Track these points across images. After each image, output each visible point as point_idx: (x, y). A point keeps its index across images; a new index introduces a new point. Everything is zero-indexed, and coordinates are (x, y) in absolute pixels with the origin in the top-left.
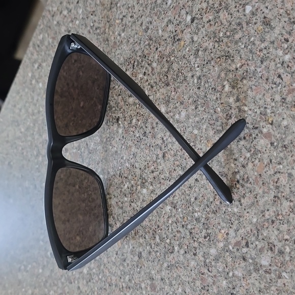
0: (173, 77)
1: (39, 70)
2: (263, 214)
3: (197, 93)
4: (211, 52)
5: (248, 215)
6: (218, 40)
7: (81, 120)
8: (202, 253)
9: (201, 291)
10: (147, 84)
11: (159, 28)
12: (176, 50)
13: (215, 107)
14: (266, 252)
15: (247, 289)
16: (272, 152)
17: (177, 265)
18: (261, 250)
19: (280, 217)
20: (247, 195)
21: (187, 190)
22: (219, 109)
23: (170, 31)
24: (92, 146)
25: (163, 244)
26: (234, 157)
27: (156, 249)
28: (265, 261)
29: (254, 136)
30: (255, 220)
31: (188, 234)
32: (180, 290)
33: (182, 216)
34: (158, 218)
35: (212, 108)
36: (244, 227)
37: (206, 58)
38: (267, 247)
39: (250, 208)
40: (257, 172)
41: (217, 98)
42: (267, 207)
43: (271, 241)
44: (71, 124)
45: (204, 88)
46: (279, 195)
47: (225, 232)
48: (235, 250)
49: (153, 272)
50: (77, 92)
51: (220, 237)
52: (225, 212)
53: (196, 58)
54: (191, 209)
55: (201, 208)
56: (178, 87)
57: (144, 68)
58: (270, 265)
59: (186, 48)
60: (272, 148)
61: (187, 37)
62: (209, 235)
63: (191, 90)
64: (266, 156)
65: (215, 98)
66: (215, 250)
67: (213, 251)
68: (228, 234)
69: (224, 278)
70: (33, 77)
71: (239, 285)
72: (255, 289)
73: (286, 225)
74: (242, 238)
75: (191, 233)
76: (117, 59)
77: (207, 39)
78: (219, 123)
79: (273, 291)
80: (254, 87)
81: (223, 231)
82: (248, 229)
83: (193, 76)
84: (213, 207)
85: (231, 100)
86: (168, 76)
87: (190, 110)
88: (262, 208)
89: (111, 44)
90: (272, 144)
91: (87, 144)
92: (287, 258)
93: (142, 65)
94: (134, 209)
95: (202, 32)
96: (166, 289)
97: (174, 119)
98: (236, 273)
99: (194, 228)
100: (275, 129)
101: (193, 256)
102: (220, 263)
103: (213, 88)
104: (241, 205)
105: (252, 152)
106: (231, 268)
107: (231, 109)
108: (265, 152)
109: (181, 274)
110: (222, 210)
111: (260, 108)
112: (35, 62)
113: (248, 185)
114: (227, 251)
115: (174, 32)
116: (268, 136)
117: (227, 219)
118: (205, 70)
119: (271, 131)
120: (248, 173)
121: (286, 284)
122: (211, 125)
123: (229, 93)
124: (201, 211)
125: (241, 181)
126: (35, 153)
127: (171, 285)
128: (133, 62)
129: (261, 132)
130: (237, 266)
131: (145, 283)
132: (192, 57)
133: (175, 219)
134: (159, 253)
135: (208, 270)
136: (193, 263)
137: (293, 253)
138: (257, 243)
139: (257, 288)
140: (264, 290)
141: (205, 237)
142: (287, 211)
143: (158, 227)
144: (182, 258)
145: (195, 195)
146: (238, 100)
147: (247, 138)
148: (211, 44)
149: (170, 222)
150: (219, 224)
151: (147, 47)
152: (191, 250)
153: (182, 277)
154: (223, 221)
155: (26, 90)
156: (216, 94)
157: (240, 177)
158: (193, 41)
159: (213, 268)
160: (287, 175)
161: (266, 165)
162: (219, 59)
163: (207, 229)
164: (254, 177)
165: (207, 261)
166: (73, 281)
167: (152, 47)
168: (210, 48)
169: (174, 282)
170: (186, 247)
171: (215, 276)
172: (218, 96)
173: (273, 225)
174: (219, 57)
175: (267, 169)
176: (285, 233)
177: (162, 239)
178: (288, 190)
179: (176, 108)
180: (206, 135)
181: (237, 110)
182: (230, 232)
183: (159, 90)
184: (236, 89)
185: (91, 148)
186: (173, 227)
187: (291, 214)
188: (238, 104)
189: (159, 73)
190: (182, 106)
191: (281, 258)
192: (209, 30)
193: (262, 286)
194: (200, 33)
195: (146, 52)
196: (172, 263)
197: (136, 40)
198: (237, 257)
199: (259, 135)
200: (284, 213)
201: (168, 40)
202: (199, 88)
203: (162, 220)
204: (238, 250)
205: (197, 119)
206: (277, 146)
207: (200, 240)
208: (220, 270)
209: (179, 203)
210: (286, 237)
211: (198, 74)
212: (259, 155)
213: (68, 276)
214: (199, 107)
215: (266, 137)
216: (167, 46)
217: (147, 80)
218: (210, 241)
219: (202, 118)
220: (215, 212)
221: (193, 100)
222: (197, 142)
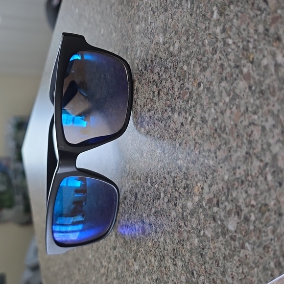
2: (235, 171)
3: (190, 20)
5: (221, 170)
8: (181, 204)
9: (177, 245)
10: (150, 9)
13: (203, 38)
14: (233, 215)
15: (214, 253)
16: (249, 97)
17: (162, 212)
18: (229, 213)
19: (249, 178)
20: (223, 147)
21: (173, 134)
22: (207, 42)
25: (153, 188)
26: (215, 101)
27: (147, 193)
28: (231, 226)
29: (234, 76)
30: (226, 177)
31: (172, 182)
32: (162, 239)
33: (168, 161)
35: (201, 39)
36: (217, 183)
38: (234, 210)
39: (223, 162)
40: (234, 121)
41: (206, 28)
42: (239, 164)
43: (239, 204)
45: (196, 15)
46: (251, 151)
47: (200, 186)
48: (207, 207)
49: (144, 216)
51: (196, 190)
52: (202, 164)
54: (175, 155)
55: (183, 156)
56: (175, 14)
58: (236, 231)
60: (250, 93)
62: (187, 186)
63: (185, 17)
64: (243, 102)
65: (204, 27)
66: (192, 204)
67: (190, 205)
68: (202, 188)
69: (196, 236)
71: (208, 247)
72: (220, 254)
73: (253, 189)
74: (214, 195)
75: (174, 181)
78: (205, 59)
79: (235, 260)
80: (239, 14)
81: (199, 184)
82: (220, 186)
84: (193, 156)
85: (218, 30)
87: (182, 41)
88: (234, 165)
90: (250, 88)
92: (252, 228)
96: (152, 235)
97: (169, 51)
98: (206, 232)
99: (177, 177)
100: (254, 68)
101: (174, 207)
102: (195, 219)
103: (203, 15)
104: (216, 158)
105: (231, 96)
106: (203, 226)
107: (217, 41)
108: (243, 97)
109: (164, 223)
110: (200, 161)
111: (242, 42)
113: (224, 136)
114: (201, 207)
116: (247, 77)
117: (203, 171)
119: (251, 71)
120: (226, 121)
121: (248, 257)
122: (198, 60)
123: (217, 22)
124: (183, 159)
125: (218, 130)
127: (156, 232)
129: (241, 72)
130: (208, 225)
131: (138, 225)
133: (163, 164)
134: (149, 197)
135: (185, 224)
136: (173, 214)
137: (257, 222)
138: (226, 203)
139: (222, 254)
140: (228, 258)
141: (185, 188)
142: (256, 171)
143: (150, 170)
144: (165, 206)
145: (180, 140)
146: (224, 31)
147: (228, 79)
149: (159, 166)
150: (196, 175)
152: (173, 200)
153: (165, 226)
154: (200, 173)
156: (205, 22)
157: (218, 125)
159: (189, 223)
160: (260, 128)
161: (242, 114)
163: (186, 179)
164: (230, 127)
165: (185, 214)
169: (158, 230)
170: (169, 196)
171: (189, 231)
172: (207, 25)
173: (243, 186)
175: (242, 118)
176: (252, 198)
177: (152, 183)
178: (259, 146)
179: (171, 38)
180: (193, 73)
181: (222, 43)
182: (204, 187)
183: (159, 17)
184: (223, 17)
186: (161, 172)
187: (260, 176)
188: (223, 35)
190: (176, 36)
191: (246, 226)
193: (227, 253)
196: (158, 210)
198: (209, 215)
199: (240, 75)
200: (253, 174)
202: (191, 15)
204: (210, 208)
205: (187, 52)
206: (255, 90)
207: (181, 190)
208: (194, 226)
210: (253, 202)
212: (237, 100)
214: (190, 37)
215: (245, 79)
217: (151, 5)
218: (188, 193)
219: (191, 51)
220: (194, 162)
221: (186, 29)
222: (186, 81)
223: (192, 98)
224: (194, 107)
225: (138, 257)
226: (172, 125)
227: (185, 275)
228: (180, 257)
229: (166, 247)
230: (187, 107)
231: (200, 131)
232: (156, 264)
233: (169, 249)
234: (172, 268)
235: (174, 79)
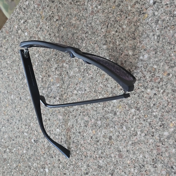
0: (139, 34)
1: (25, 24)
3: (157, 44)
4: (168, 22)
6: (173, 16)
7: (62, 58)
8: (158, 135)
9: (157, 156)
10: (118, 37)
11: (129, 5)
12: (141, 19)
13: (170, 53)
17: (139, 142)
21: (147, 100)
22: (173, 55)
23: (137, 8)
24: (72, 74)
25: (129, 131)
27: (123, 134)
31: (148, 124)
32: (141, 156)
33: (143, 114)
34: (125, 116)
35: (168, 53)
37: (164, 25)
41: (171, 48)
44: (52, 60)
45: (162, 42)
47: (175, 123)
49: (121, 147)
50: (58, 40)
51: (171, 125)
53: (156, 25)
54: (150, 110)
55: (157, 110)
56: (143, 41)
57: (116, 28)
59: (149, 19)
61: (150, 12)
62: (163, 124)
63: (153, 43)
65: (170, 48)
66: (168, 133)
67: (166, 134)
69: (173, 148)
70: (19, 28)
75: (150, 124)
76: (94, 21)
77: (165, 14)
78: (172, 62)
81: (173, 122)
83: (154, 35)
84: (166, 109)
86: (135, 34)
87: (151, 54)
89: (89, 12)
91: (67, 72)
93: (115, 26)
94: (106, 111)
95: (161, 10)
96: (130, 157)
97: (139, 59)
99: (152, 121)
101: (151, 137)
102: (171, 140)
103: (168, 42)
109: (142, 147)
110: (173, 110)
112: (21, 19)
115: (140, 8)
118: (163, 32)
122: (167, 63)
124: (158, 112)
126: (20, 77)
127: (134, 154)
128: (107, 24)
131: (114, 154)
132: (153, 24)
133: (138, 116)
134: (125, 136)
135: (162, 144)
136: (151, 141)
141: (160, 126)
143: (125, 121)
144: (143, 138)
145: (154, 102)
148: (168, 17)
149: (134, 118)
150: (171, 118)
151: (119, 16)
152: (150, 134)
153: (143, 149)
154: (174, 117)
155: (13, 37)
156: (170, 46)
158: (154, 15)
159: (166, 143)
162: (173, 27)
163: (162, 121)
165: (162, 139)
166: (54, 156)
167: (122, 16)
168: (167, 20)
169: (136, 152)
170: (146, 132)
171: (167, 147)
174: (173, 25)
177: (128, 128)
179: (141, 52)
180: (163, 69)
183: (127, 42)
185: (71, 75)
186: (136, 121)
189: (128, 32)
190: (145, 52)
192: (167, 10)
194: (160, 11)
195: (118, 19)
196: (135, 141)
197: (110, 11)
201: (136, 13)
202: (158, 42)
203: (128, 117)
205: (156, 59)
207: (157, 128)
208: (170, 143)
209: (142, 107)
211: (158, 34)
213: (49, 153)
214: (158, 52)
216: (135, 16)
217: (118, 36)
218: (164, 128)
219: (160, 59)
220: (168, 112)
221: (154, 48)
222: (156, 73)
223: (163, 81)
224: (165, 85)
225: (116, 172)
226: (145, 95)
227: (166, 170)
228: (159, 162)
229: (145, 160)
230: (159, 85)
231: (171, 96)
232: (136, 171)
233: (148, 160)
234: (152, 170)
235: (145, 73)
